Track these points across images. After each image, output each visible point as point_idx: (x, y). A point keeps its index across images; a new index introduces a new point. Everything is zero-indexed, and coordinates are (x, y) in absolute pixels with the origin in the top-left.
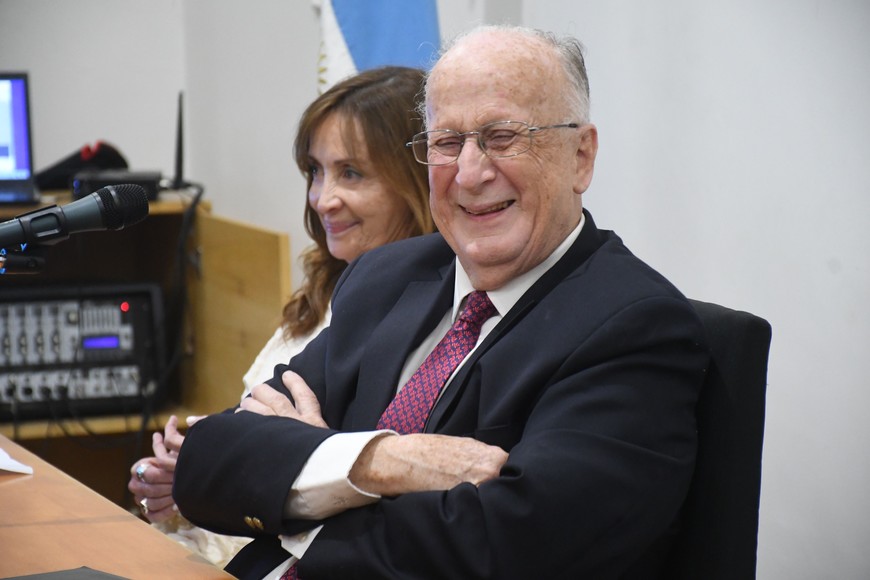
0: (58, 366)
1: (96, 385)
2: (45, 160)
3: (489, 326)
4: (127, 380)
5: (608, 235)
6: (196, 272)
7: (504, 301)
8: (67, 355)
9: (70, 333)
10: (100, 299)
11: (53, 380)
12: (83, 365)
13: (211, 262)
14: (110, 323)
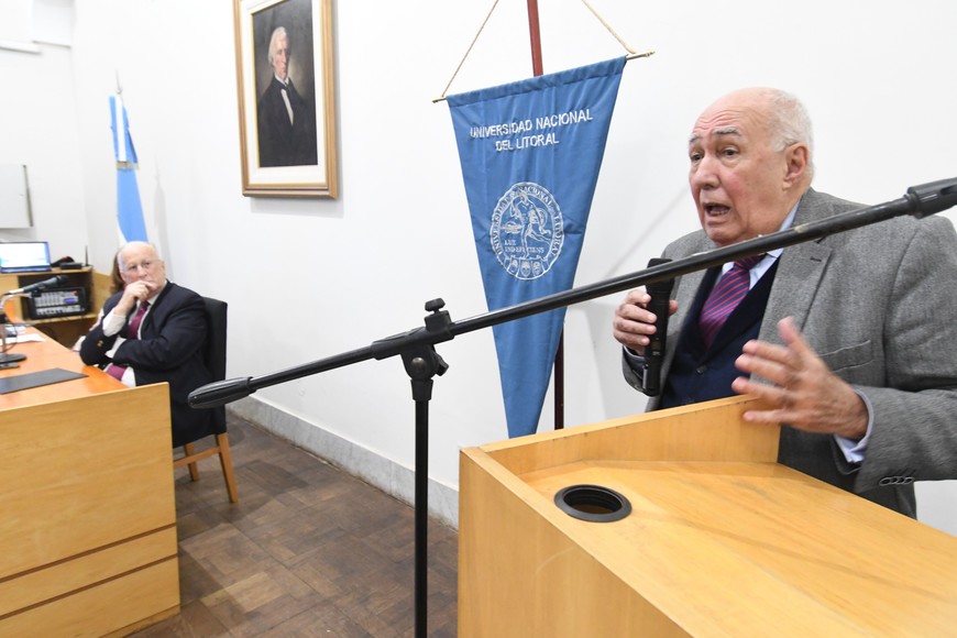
0: (60, 306)
1: (69, 309)
2: (54, 260)
3: (149, 307)
4: (77, 308)
5: (173, 284)
6: (93, 285)
7: (152, 302)
8: (62, 303)
9: (62, 298)
10: (69, 291)
11: (58, 309)
12: (66, 305)
13: (96, 281)
14: (72, 296)
